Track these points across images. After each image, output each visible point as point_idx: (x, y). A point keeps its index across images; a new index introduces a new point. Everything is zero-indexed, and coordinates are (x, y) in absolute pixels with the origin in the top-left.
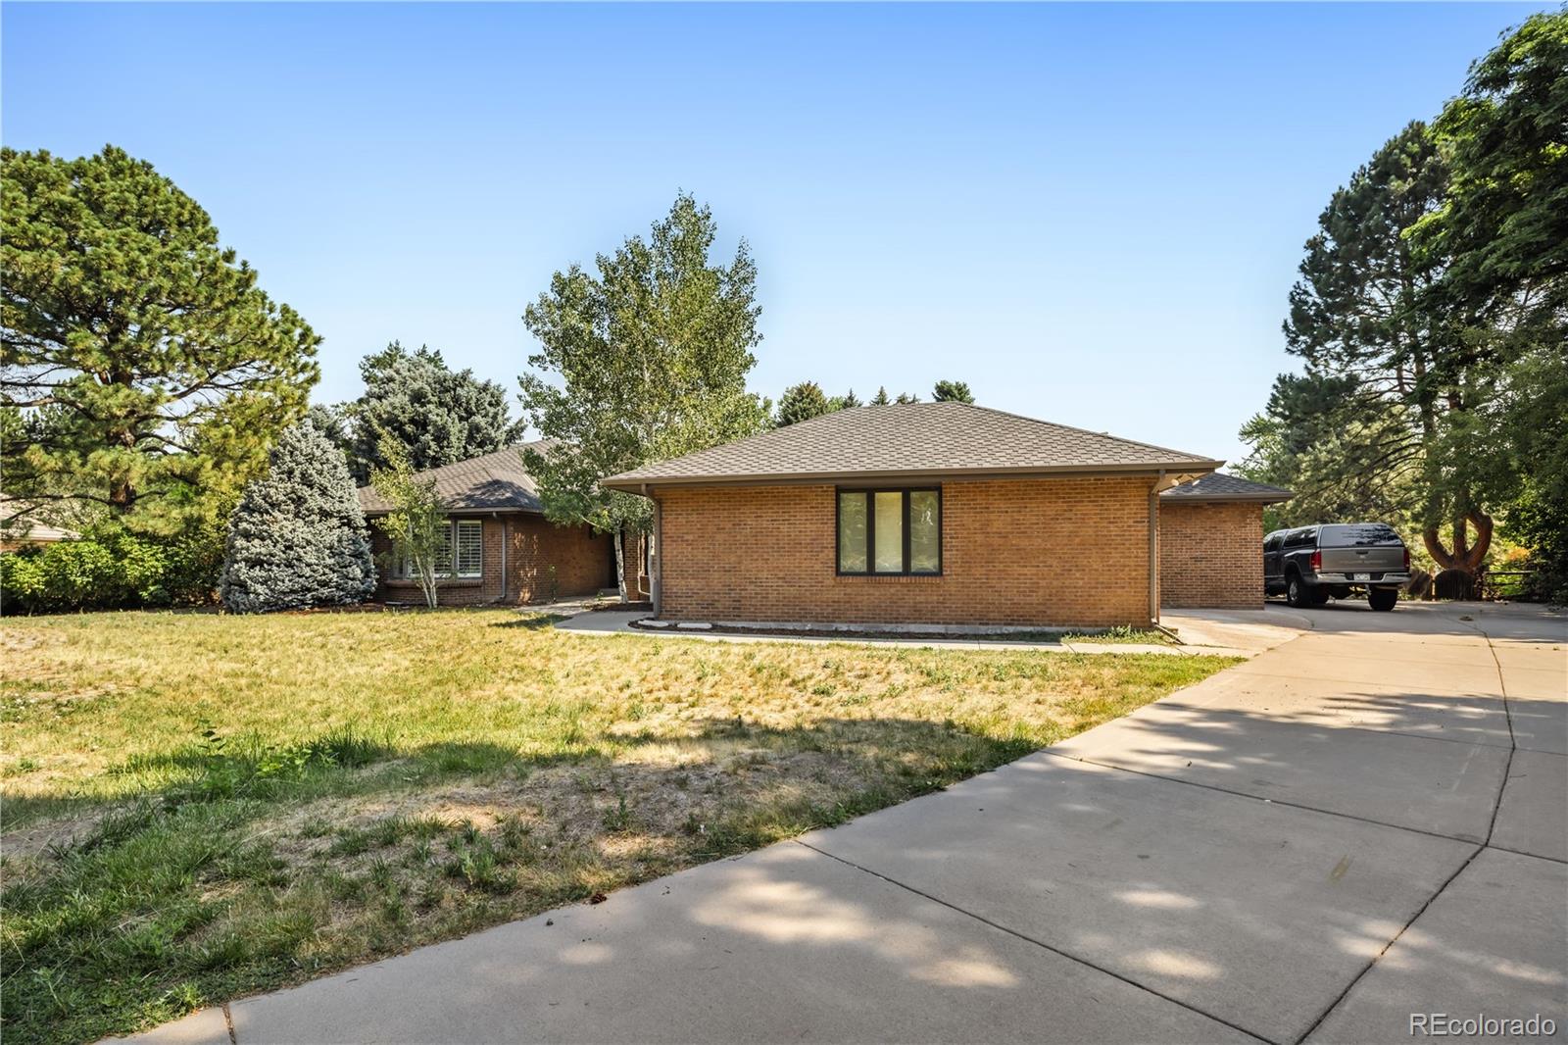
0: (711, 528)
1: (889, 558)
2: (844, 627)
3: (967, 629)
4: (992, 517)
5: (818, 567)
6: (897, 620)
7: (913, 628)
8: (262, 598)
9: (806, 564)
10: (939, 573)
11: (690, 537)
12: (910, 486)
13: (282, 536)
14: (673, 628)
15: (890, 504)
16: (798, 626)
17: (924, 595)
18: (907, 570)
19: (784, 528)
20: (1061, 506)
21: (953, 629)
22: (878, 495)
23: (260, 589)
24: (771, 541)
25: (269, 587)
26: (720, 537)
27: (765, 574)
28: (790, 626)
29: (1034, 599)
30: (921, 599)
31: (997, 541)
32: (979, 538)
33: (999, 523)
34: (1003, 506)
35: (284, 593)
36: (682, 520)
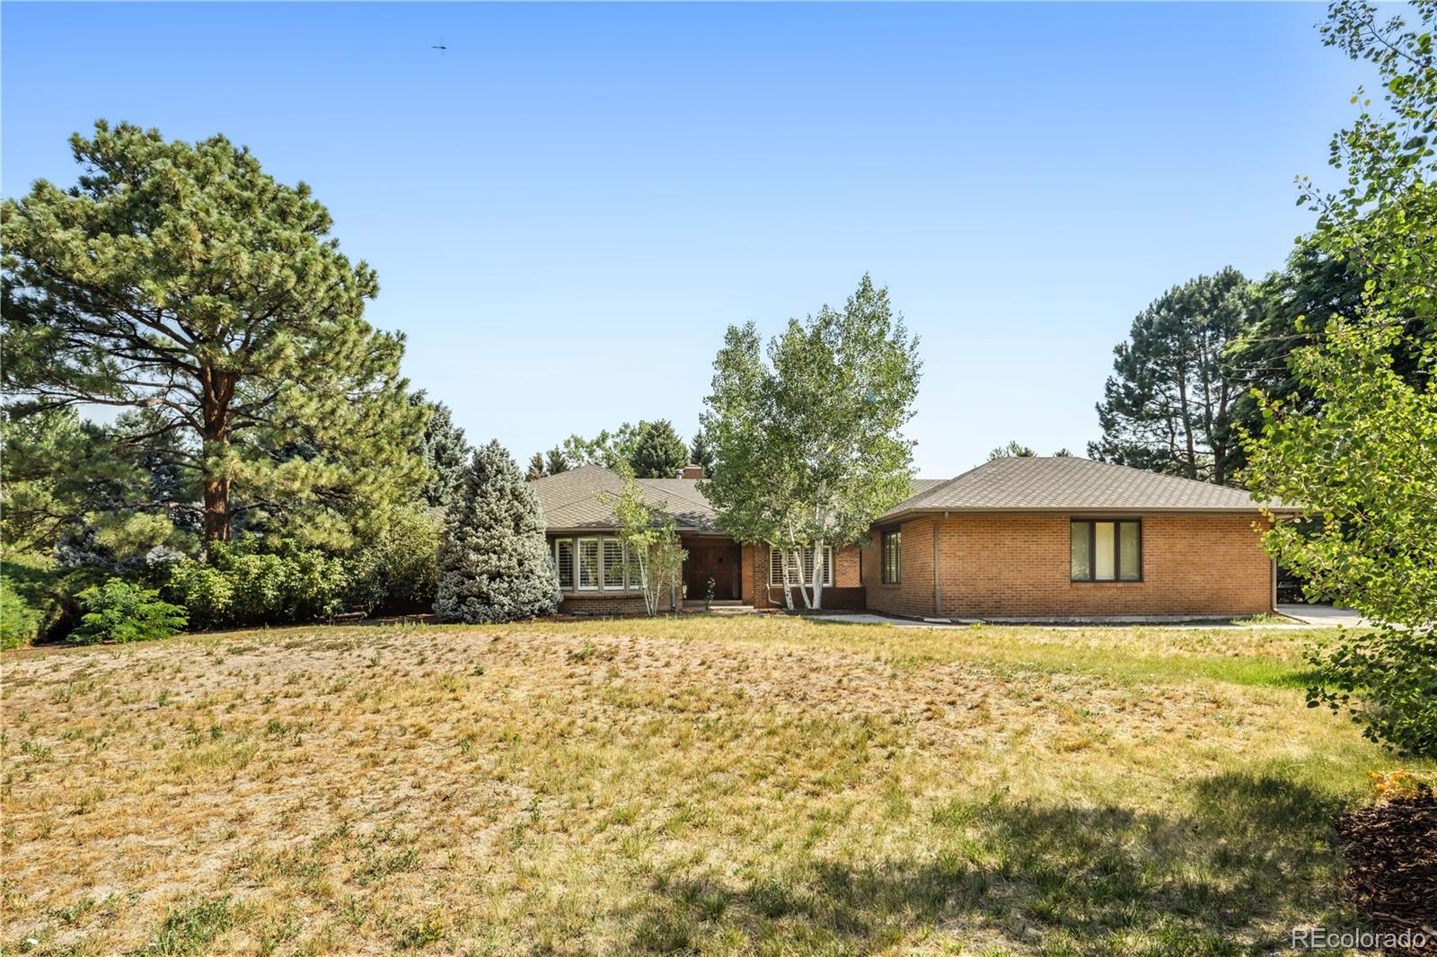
0: (978, 547)
1: (1104, 569)
2: (1078, 620)
3: (1160, 619)
4: (1177, 541)
5: (1058, 576)
6: (1113, 614)
7: (1125, 619)
8: (506, 608)
9: (1050, 573)
10: (1141, 579)
11: (960, 554)
12: (1118, 519)
13: (515, 550)
14: (954, 623)
15: (1104, 532)
16: (1043, 620)
17: (1132, 594)
18: (1117, 579)
19: (1033, 547)
20: (1219, 534)
21: (1151, 619)
22: (1098, 525)
23: (506, 600)
24: (1024, 557)
25: (512, 599)
26: (984, 554)
27: (1019, 582)
28: (1037, 620)
29: (1203, 597)
30: (1129, 598)
31: (1179, 558)
32: (1168, 556)
33: (1181, 545)
34: (1183, 533)
35: (523, 603)
36: (954, 540)
